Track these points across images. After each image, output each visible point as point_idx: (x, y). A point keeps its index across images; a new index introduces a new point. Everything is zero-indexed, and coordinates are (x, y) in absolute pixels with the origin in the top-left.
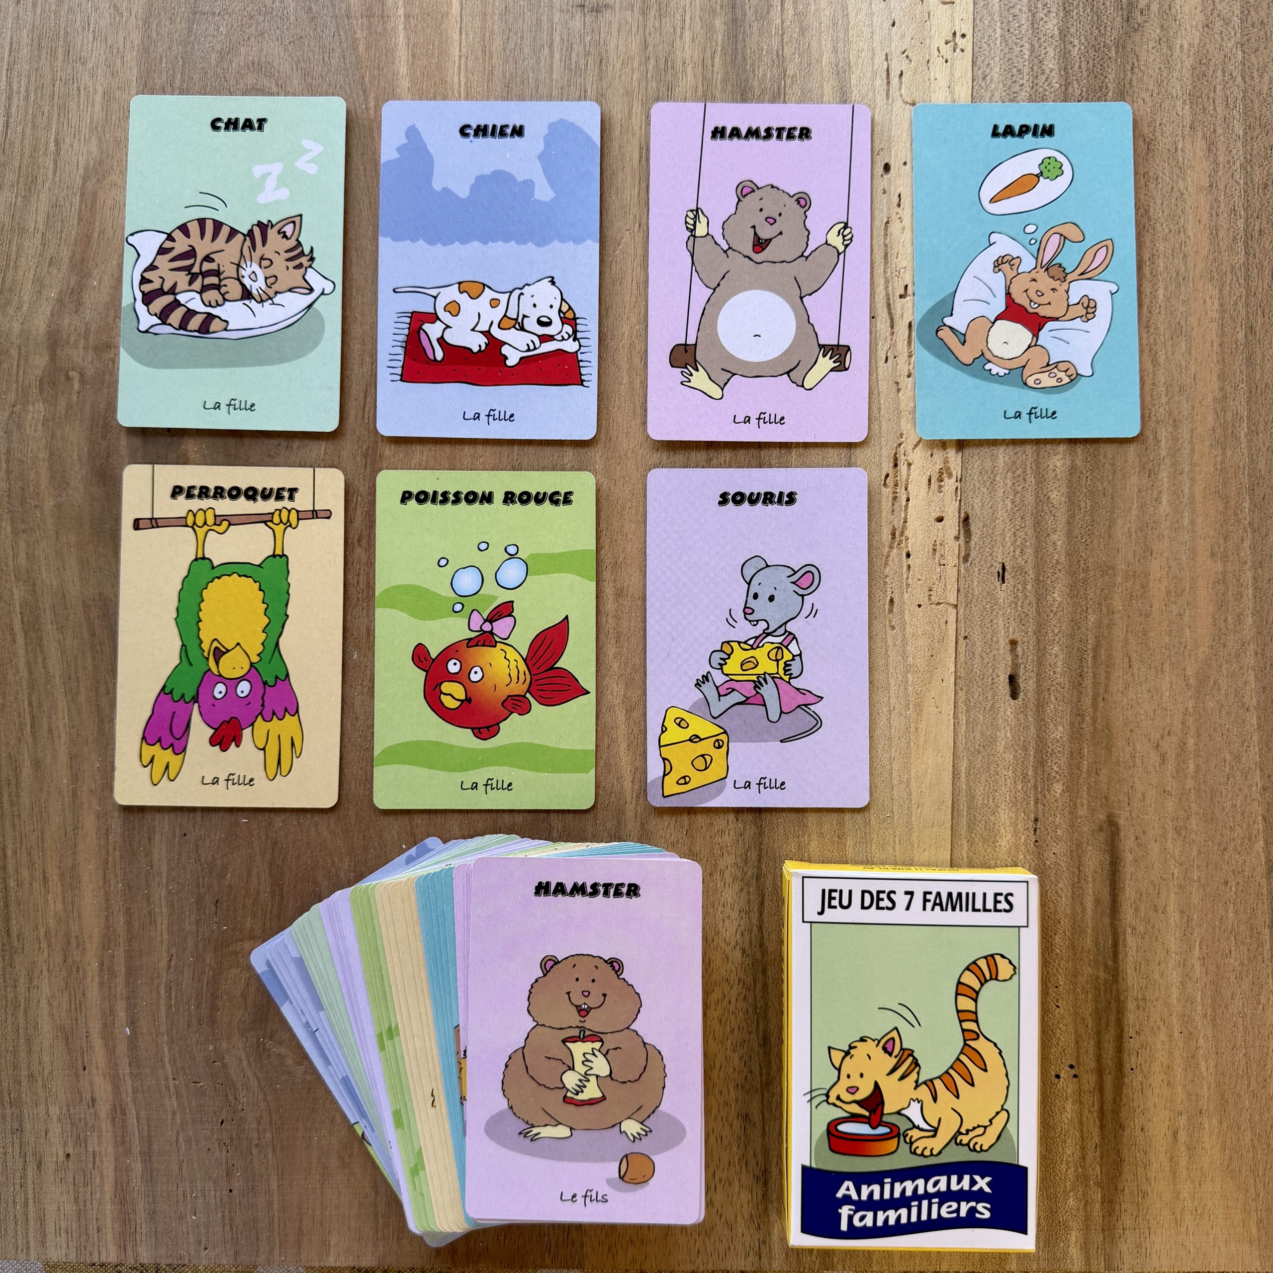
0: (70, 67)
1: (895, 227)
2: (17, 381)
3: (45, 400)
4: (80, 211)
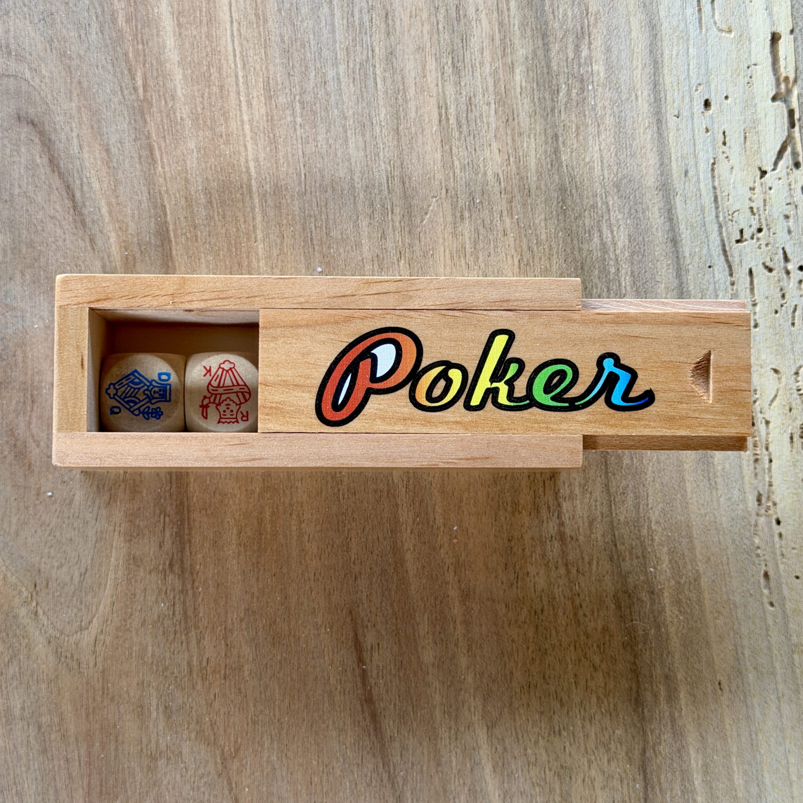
1: (722, 168)
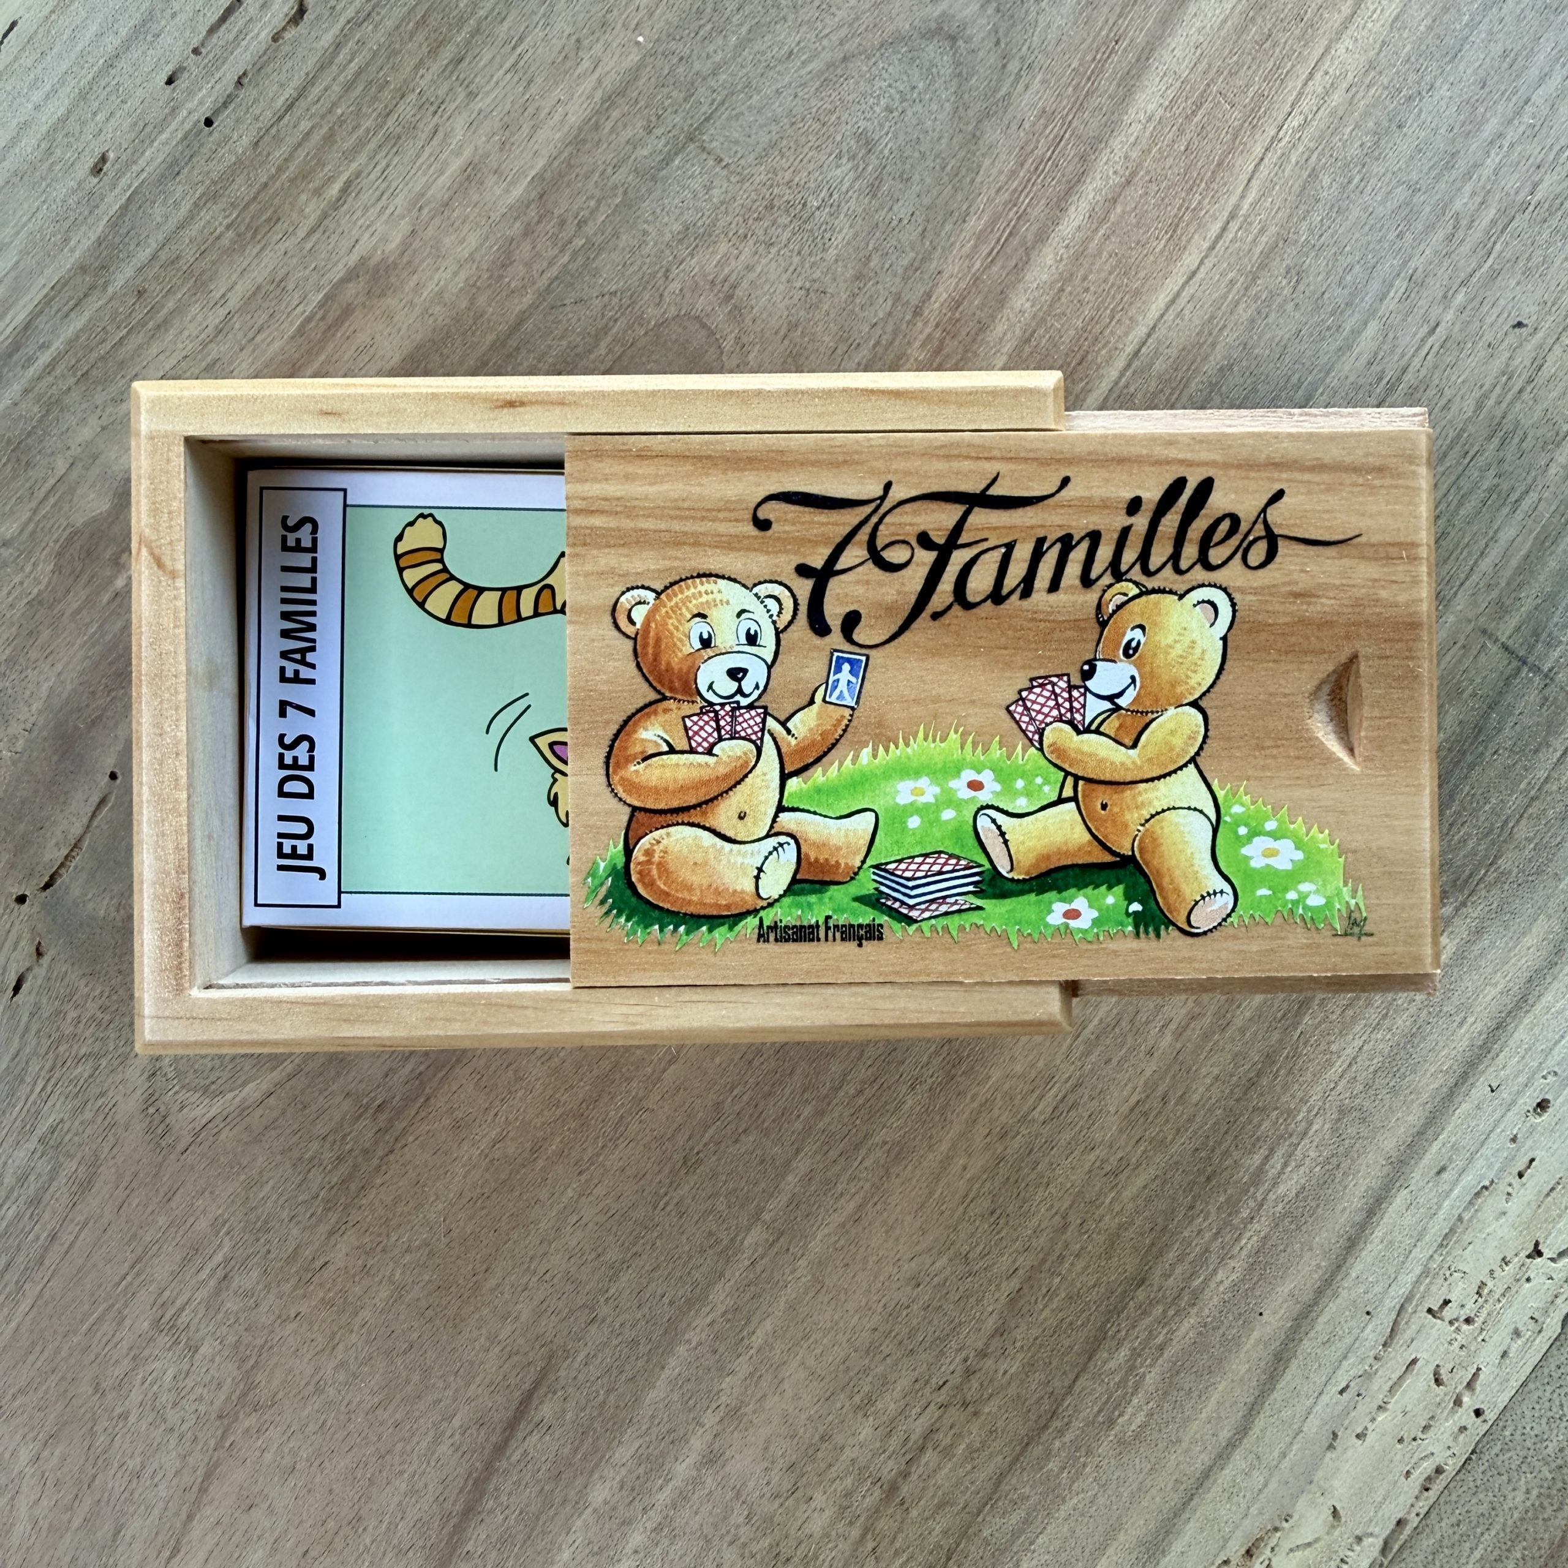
0: (446, 86)
2: (35, 511)
3: (58, 569)
4: (309, 319)
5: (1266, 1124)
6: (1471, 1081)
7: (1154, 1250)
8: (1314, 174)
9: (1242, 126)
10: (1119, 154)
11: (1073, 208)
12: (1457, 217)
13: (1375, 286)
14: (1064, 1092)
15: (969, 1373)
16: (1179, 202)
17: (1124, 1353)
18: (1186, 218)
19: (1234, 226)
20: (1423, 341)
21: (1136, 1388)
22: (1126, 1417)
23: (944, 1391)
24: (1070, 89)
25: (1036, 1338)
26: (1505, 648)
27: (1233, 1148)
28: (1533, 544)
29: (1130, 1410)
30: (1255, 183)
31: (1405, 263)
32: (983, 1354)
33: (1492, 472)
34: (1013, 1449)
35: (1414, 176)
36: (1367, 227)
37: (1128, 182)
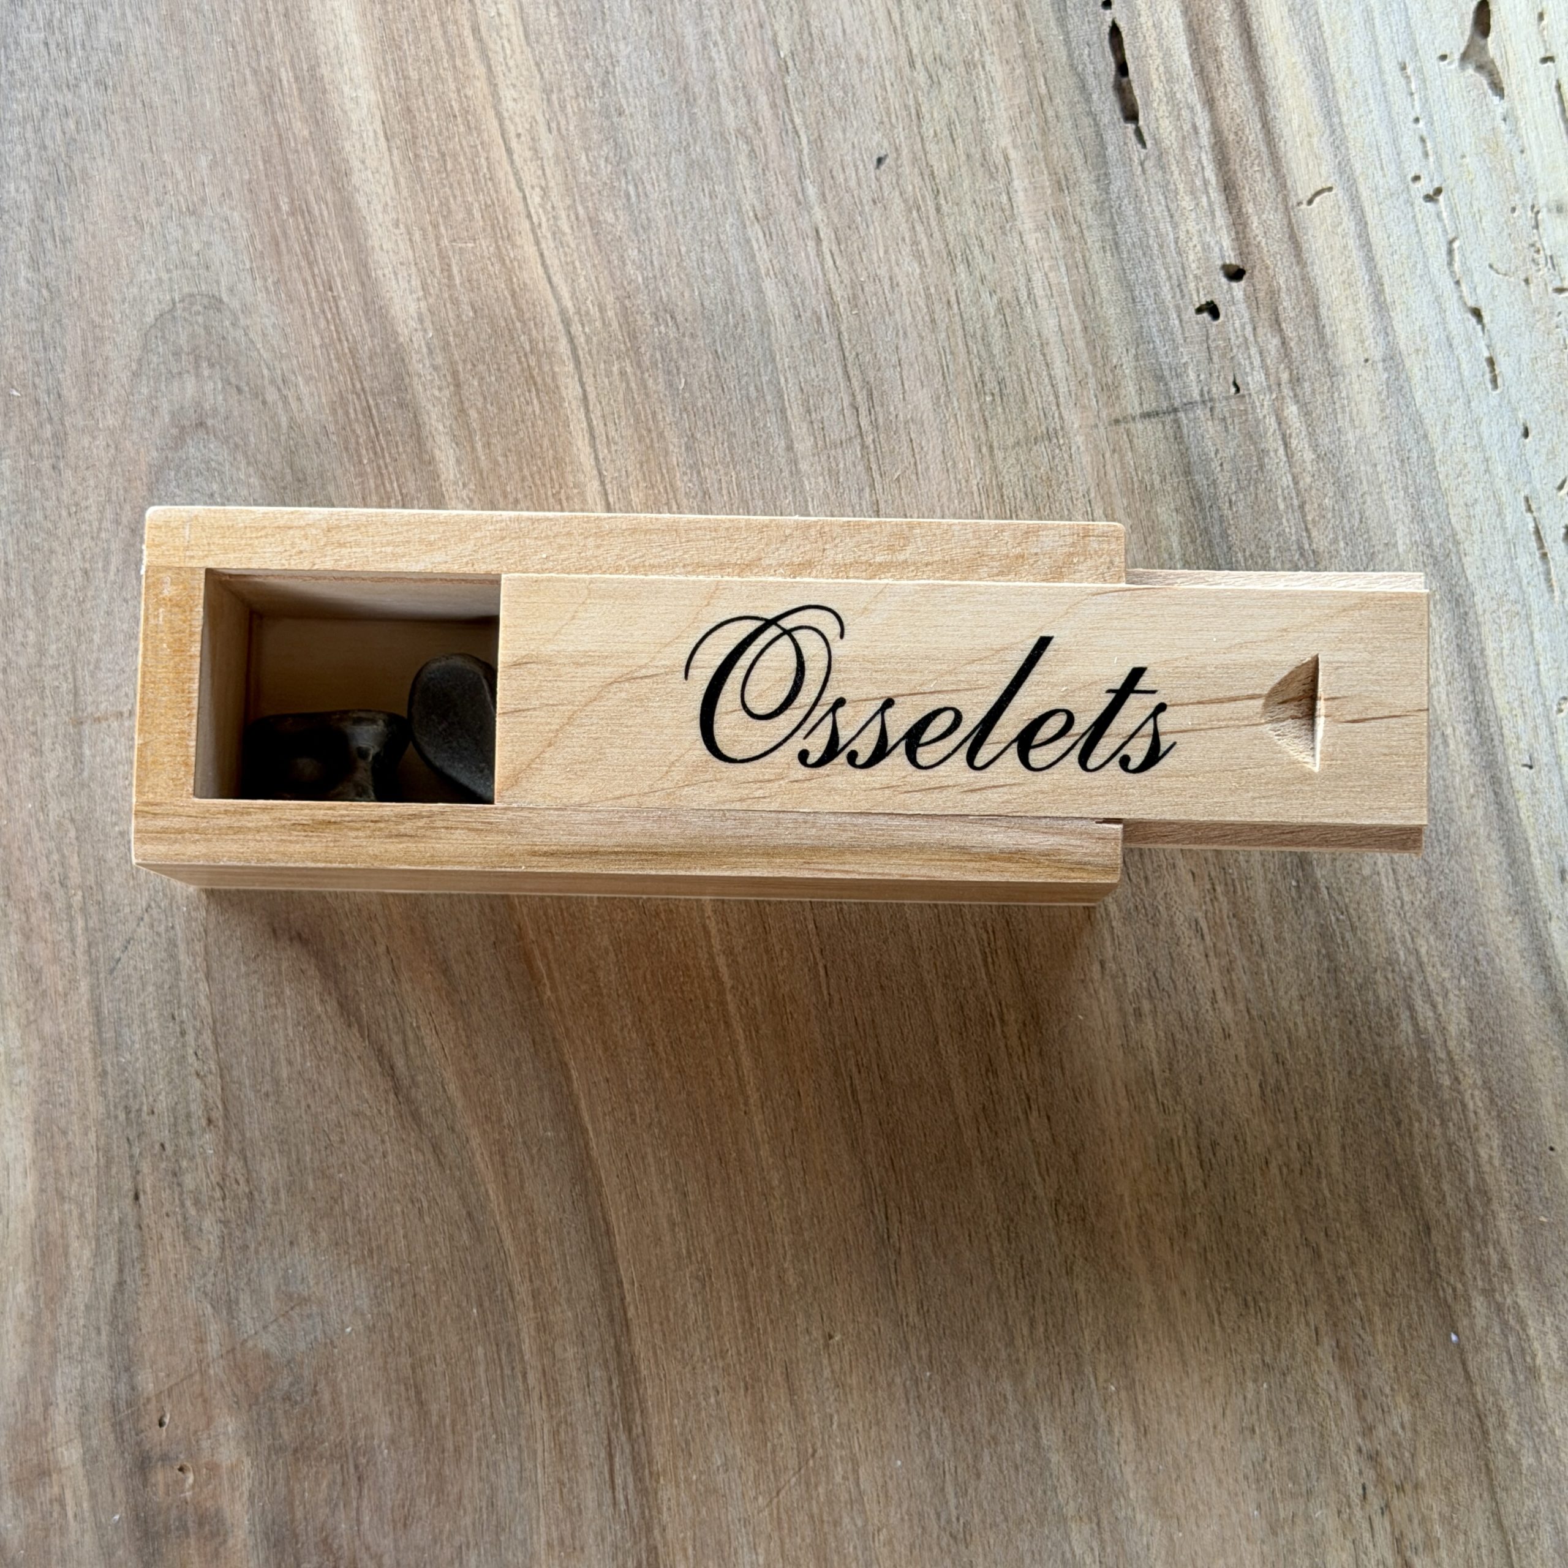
5: (1382, 991)
6: (1505, 778)
7: (1409, 1191)
8: (594, 222)
9: (498, 247)
10: (428, 374)
11: (437, 452)
12: (740, 132)
13: (735, 255)
14: (1192, 1142)
15: (1374, 1458)
16: (514, 359)
17: (1479, 1303)
18: (533, 363)
19: (576, 329)
20: (819, 254)
21: (1521, 1320)
22: (1540, 1354)
23: (1370, 1496)
24: (335, 364)
25: (1396, 1369)
26: (1146, 415)
27: (1378, 1039)
28: (1079, 314)
29: (1536, 1345)
30: (557, 279)
31: (739, 211)
32: (1368, 1431)
33: (985, 296)
34: (1480, 1483)
35: (673, 138)
36: (680, 218)
37: (458, 386)
